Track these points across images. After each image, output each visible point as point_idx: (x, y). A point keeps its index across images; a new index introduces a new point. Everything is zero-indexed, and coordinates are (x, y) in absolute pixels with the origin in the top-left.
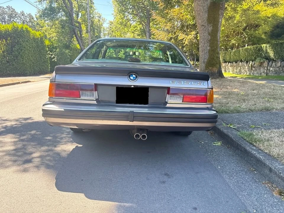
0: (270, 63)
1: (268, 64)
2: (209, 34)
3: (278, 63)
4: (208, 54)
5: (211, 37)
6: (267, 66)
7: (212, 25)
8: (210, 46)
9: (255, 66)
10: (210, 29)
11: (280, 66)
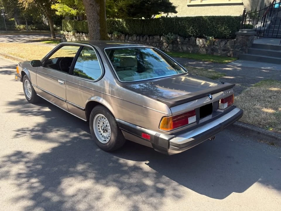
0: (127, 36)
1: (125, 37)
2: (98, 14)
3: (134, 37)
4: (99, 34)
5: (100, 17)
6: (124, 39)
7: (100, 5)
8: (100, 26)
9: (112, 38)
10: (98, 9)
11: (136, 40)
